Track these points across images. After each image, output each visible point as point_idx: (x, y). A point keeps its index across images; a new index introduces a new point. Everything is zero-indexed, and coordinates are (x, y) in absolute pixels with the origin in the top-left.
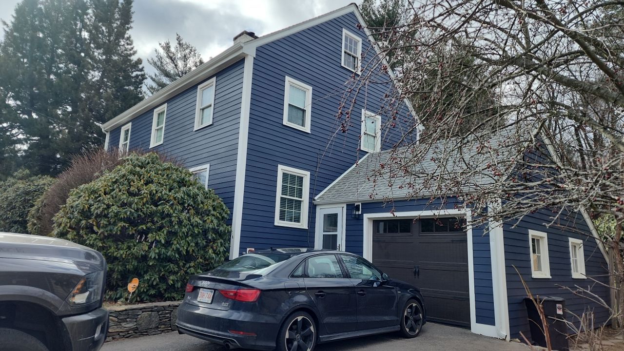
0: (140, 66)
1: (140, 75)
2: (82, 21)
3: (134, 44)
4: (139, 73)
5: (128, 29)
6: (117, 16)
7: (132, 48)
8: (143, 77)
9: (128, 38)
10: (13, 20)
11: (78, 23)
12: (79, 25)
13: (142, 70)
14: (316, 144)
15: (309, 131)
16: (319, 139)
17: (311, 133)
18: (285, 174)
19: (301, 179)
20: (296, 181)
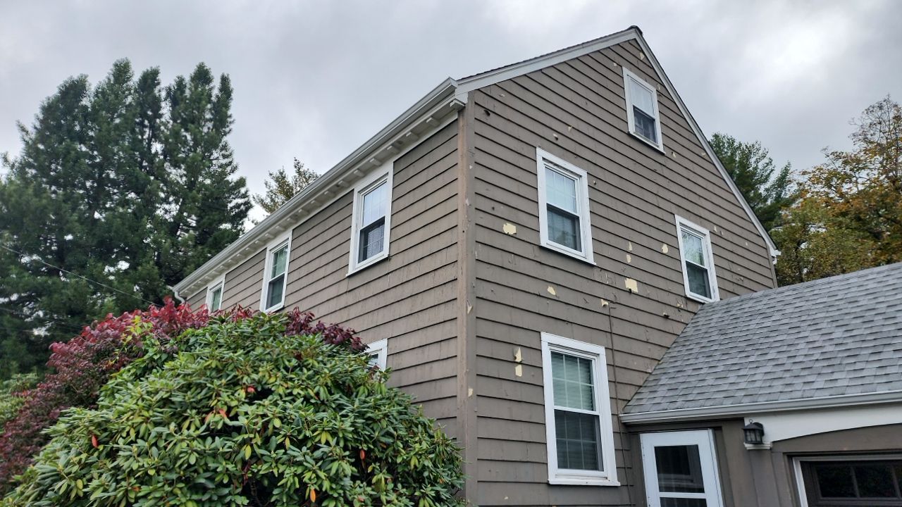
0: (243, 190)
1: (242, 204)
2: (153, 127)
3: (234, 156)
4: (240, 201)
5: (225, 134)
6: (208, 116)
7: (231, 162)
8: (248, 206)
9: (225, 148)
10: (38, 124)
11: (147, 130)
12: (148, 133)
13: (245, 196)
14: (607, 285)
15: (591, 260)
16: (610, 275)
17: (595, 264)
18: (556, 356)
19: (587, 364)
20: (579, 370)
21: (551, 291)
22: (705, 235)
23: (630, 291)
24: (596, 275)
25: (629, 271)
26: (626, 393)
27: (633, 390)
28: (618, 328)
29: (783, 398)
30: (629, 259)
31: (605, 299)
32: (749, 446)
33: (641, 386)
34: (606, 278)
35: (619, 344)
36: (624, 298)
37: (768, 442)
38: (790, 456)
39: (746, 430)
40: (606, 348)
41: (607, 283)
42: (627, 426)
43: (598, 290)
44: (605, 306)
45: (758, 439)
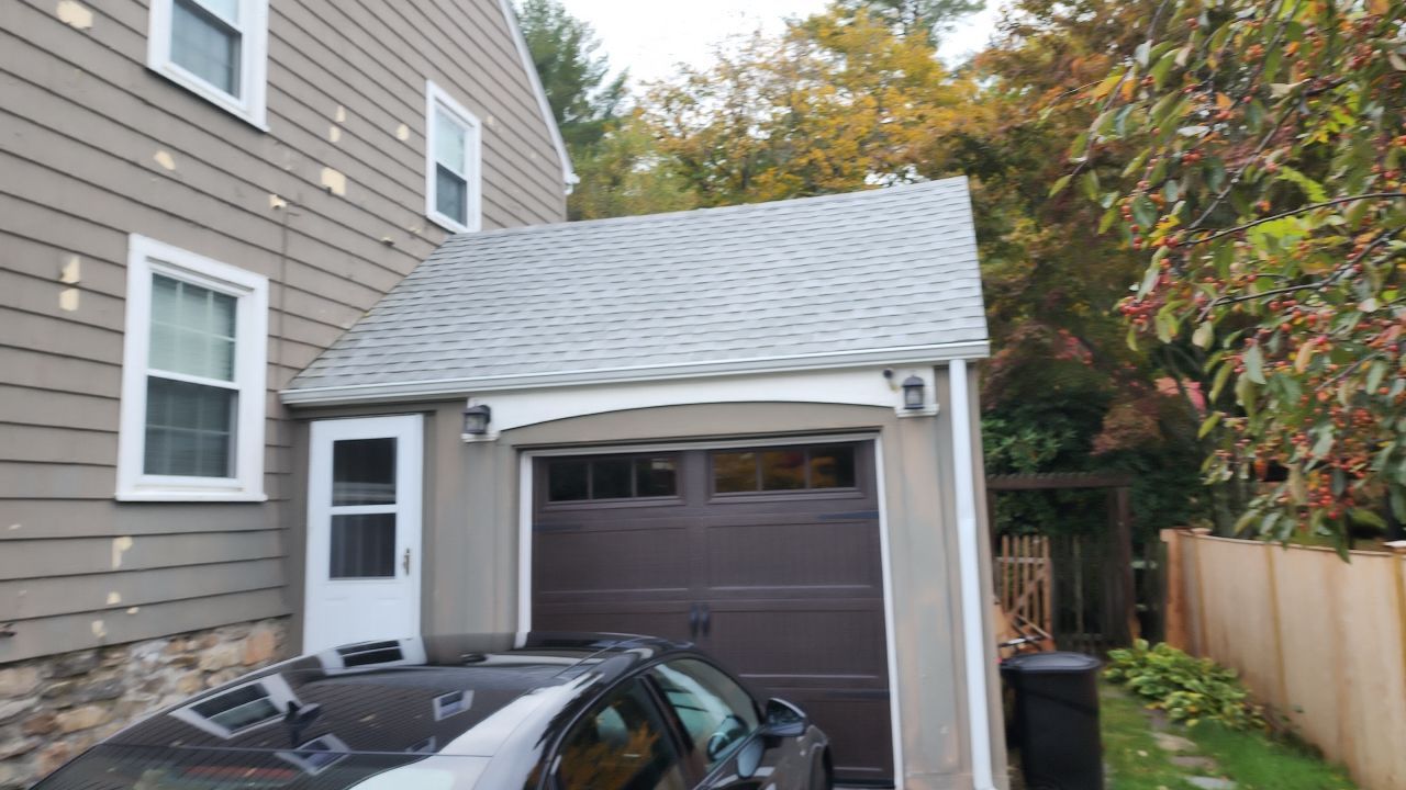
14: (288, 172)
15: (259, 120)
16: (295, 155)
17: (265, 129)
18: (162, 282)
19: (228, 303)
20: (211, 313)
21: (165, 160)
22: (472, 126)
23: (328, 191)
24: (265, 148)
25: (330, 156)
26: (298, 357)
27: (313, 353)
28: (298, 248)
29: (525, 373)
30: (335, 135)
31: (280, 197)
32: (468, 437)
33: (327, 349)
34: (286, 159)
35: (295, 276)
36: (316, 201)
37: (493, 431)
38: (520, 450)
39: (468, 414)
40: (270, 280)
41: (288, 168)
42: (291, 409)
43: (266, 177)
44: (277, 207)
45: (481, 428)
